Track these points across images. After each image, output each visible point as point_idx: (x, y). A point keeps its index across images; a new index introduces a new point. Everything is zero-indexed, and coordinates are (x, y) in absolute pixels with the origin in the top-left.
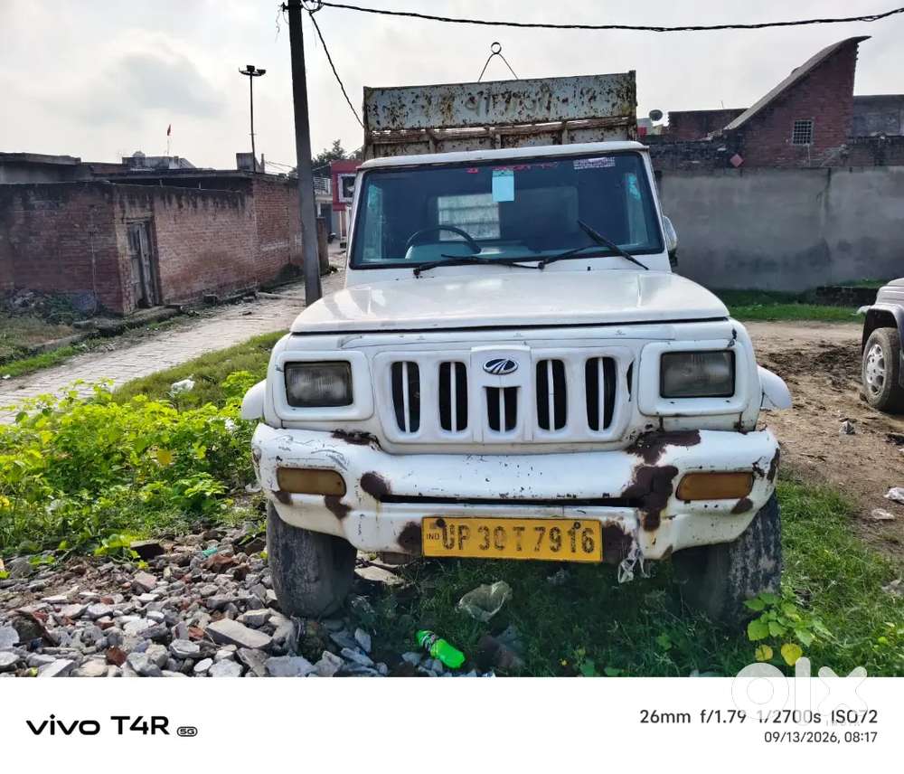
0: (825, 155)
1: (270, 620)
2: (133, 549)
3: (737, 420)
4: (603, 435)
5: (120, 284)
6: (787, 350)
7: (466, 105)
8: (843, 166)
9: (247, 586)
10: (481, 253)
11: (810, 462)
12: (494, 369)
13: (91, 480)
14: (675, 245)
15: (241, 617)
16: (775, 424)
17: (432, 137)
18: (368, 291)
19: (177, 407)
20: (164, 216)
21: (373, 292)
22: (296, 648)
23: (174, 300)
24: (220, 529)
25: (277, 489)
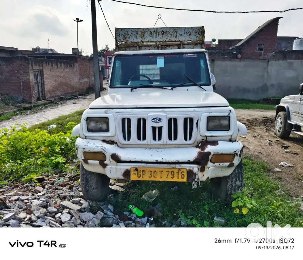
0: (268, 55)
1: (80, 202)
2: (35, 179)
3: (230, 138)
4: (188, 142)
5: (31, 92)
6: (253, 119)
7: (149, 35)
8: (273, 59)
9: (73, 191)
10: (153, 84)
11: (257, 154)
12: (155, 121)
13: (21, 157)
14: (215, 83)
15: (71, 201)
17: (138, 45)
18: (115, 95)
19: (50, 134)
20: (47, 69)
21: (117, 95)
22: (89, 210)
23: (50, 98)
24: (64, 173)
25: (83, 158)
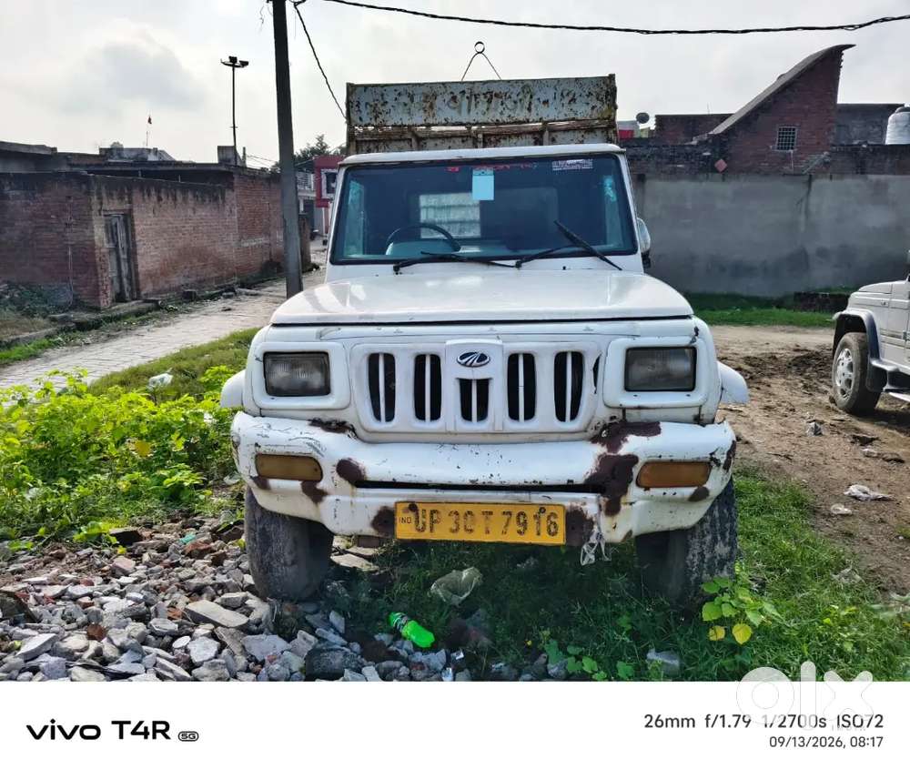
0: (808, 162)
1: (246, 603)
2: (111, 535)
3: (697, 413)
4: (569, 425)
5: (97, 277)
6: (763, 354)
7: (448, 104)
8: (824, 173)
9: (224, 571)
10: (461, 251)
11: (776, 460)
12: (467, 362)
13: (69, 470)
14: (649, 247)
15: (218, 600)
16: (745, 423)
17: (415, 135)
18: (346, 286)
19: (155, 401)
20: (143, 208)
21: (353, 287)
22: (272, 627)
23: (152, 294)
24: (198, 518)
25: (255, 474)
